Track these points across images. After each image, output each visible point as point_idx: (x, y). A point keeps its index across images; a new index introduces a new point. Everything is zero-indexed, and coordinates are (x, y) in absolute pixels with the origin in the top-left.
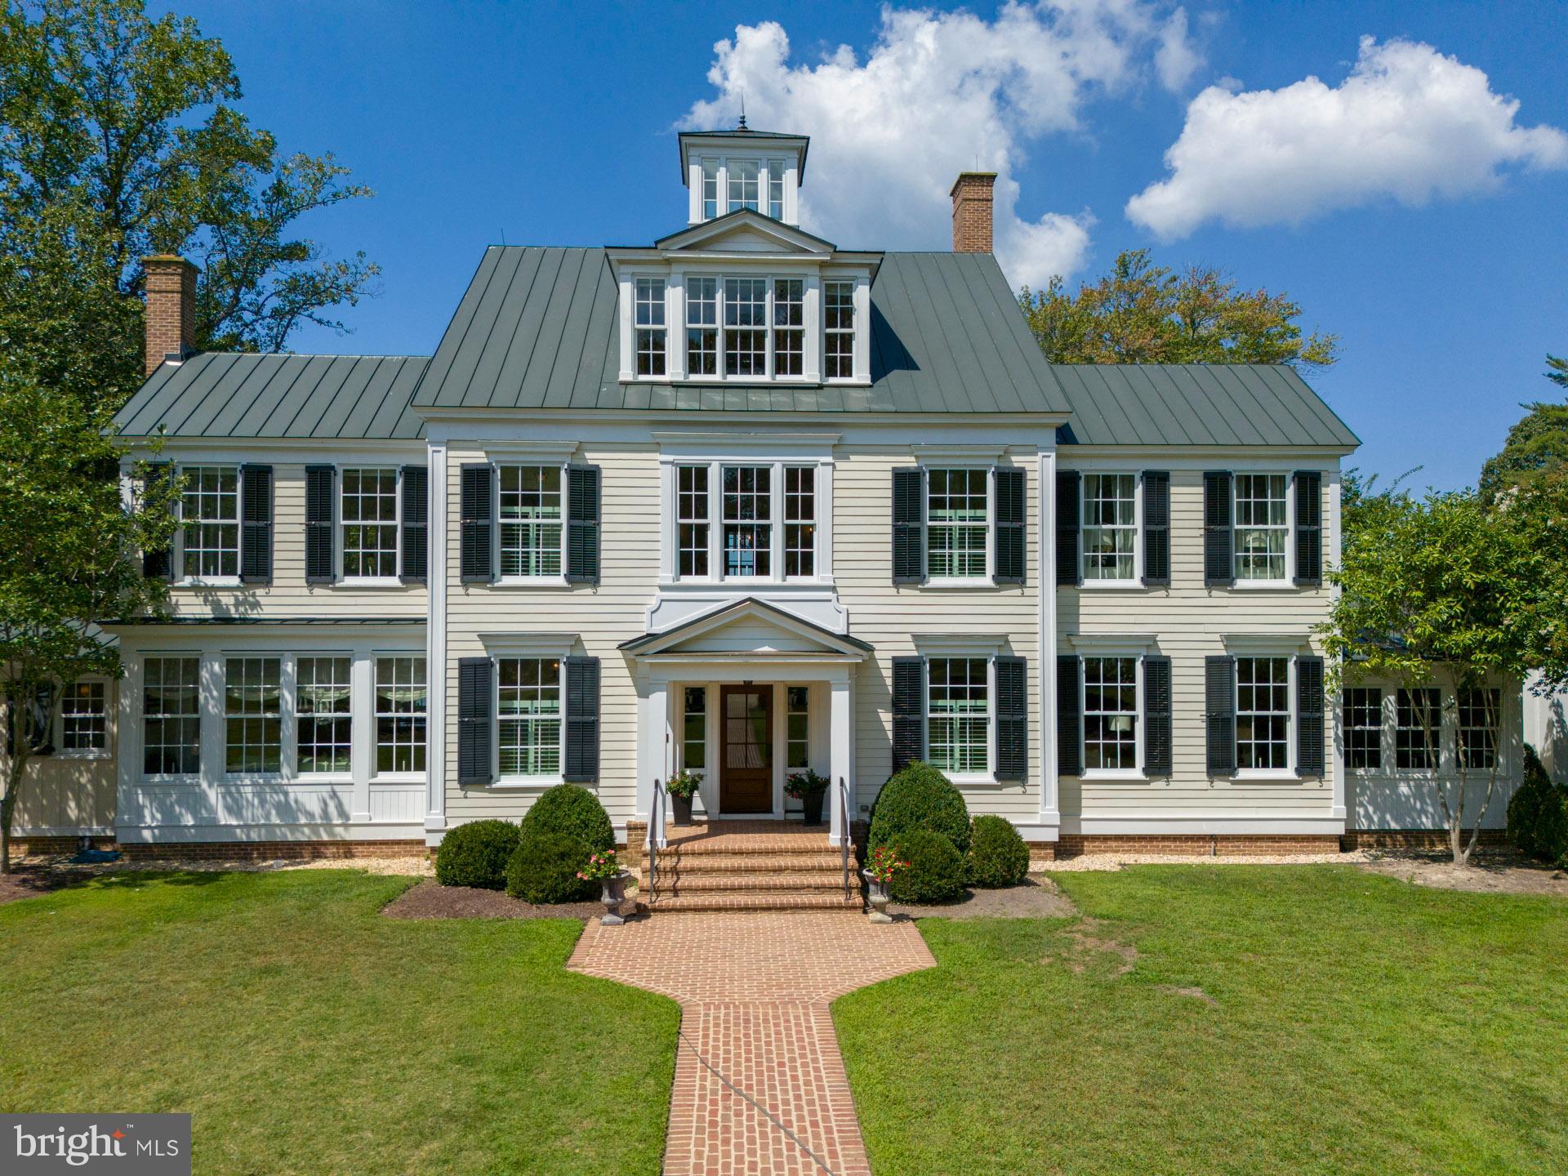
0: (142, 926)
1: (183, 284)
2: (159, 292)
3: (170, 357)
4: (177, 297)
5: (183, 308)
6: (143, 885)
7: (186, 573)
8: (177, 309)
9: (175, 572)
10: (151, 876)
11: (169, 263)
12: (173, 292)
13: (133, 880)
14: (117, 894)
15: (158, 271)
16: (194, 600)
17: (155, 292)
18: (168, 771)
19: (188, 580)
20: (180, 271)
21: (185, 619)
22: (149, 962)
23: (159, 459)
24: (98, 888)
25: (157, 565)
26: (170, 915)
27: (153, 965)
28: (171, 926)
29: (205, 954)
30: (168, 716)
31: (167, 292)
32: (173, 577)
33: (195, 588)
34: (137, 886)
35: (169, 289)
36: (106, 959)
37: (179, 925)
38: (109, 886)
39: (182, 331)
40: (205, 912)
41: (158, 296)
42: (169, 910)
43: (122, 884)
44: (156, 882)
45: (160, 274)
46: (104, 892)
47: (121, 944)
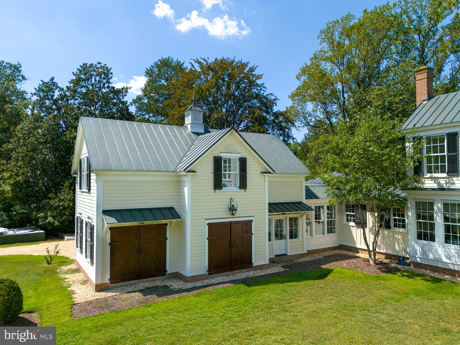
0: (407, 295)
1: (428, 75)
2: (420, 80)
3: (424, 101)
4: (426, 80)
5: (428, 83)
6: (414, 278)
7: (428, 173)
8: (426, 84)
9: (424, 172)
10: (418, 275)
11: (423, 70)
12: (424, 79)
13: (412, 275)
14: (405, 279)
15: (419, 73)
16: (431, 182)
17: (419, 80)
18: (425, 240)
19: (429, 175)
20: (426, 71)
21: (428, 189)
22: (404, 311)
23: (414, 136)
24: (399, 276)
25: (418, 171)
26: (418, 293)
27: (405, 313)
28: (417, 298)
29: (424, 314)
30: (424, 221)
31: (422, 79)
32: (423, 174)
33: (431, 178)
34: (412, 278)
35: (423, 78)
36: (391, 305)
37: (420, 298)
38: (403, 276)
39: (428, 91)
40: (430, 295)
41: (420, 81)
42: (418, 291)
43: (408, 276)
44: (418, 278)
45: (420, 74)
46: (401, 278)
47: (398, 301)
